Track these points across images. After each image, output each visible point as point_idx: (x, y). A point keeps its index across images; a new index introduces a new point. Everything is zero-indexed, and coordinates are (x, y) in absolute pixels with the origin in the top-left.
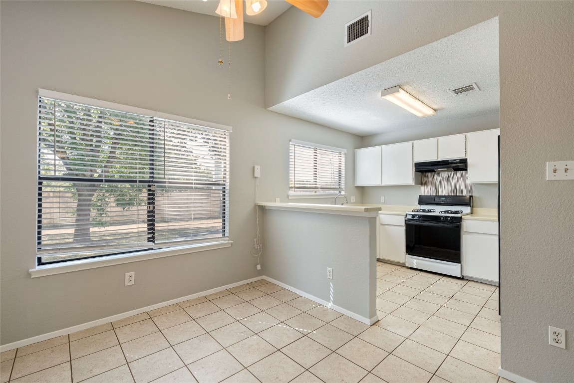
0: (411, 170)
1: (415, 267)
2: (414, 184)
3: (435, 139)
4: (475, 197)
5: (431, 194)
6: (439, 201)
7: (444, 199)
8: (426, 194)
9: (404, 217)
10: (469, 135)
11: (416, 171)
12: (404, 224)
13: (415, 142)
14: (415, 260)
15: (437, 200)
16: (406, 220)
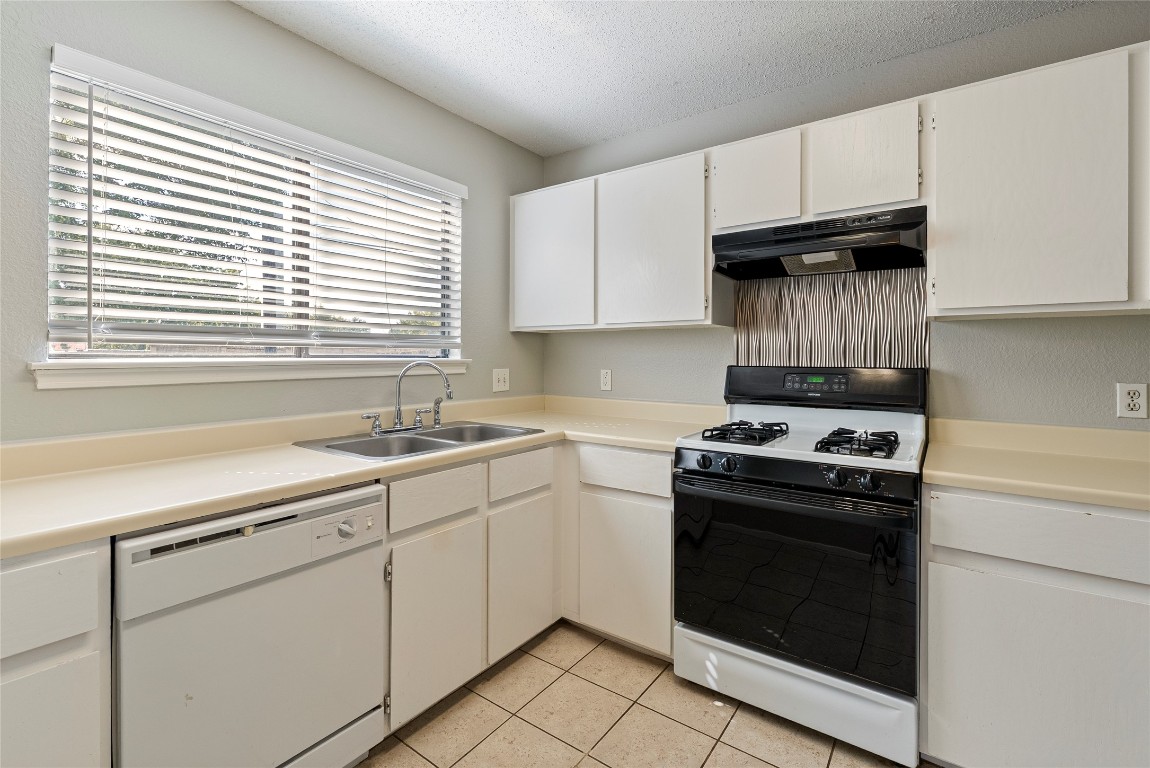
0: (700, 264)
1: (714, 687)
2: (709, 322)
3: (793, 133)
4: (938, 372)
5: (771, 361)
6: (800, 390)
7: (820, 380)
8: (754, 363)
9: (670, 459)
10: (937, 101)
11: (718, 269)
12: (668, 492)
13: (716, 151)
14: (712, 656)
15: (792, 385)
16: (675, 477)
